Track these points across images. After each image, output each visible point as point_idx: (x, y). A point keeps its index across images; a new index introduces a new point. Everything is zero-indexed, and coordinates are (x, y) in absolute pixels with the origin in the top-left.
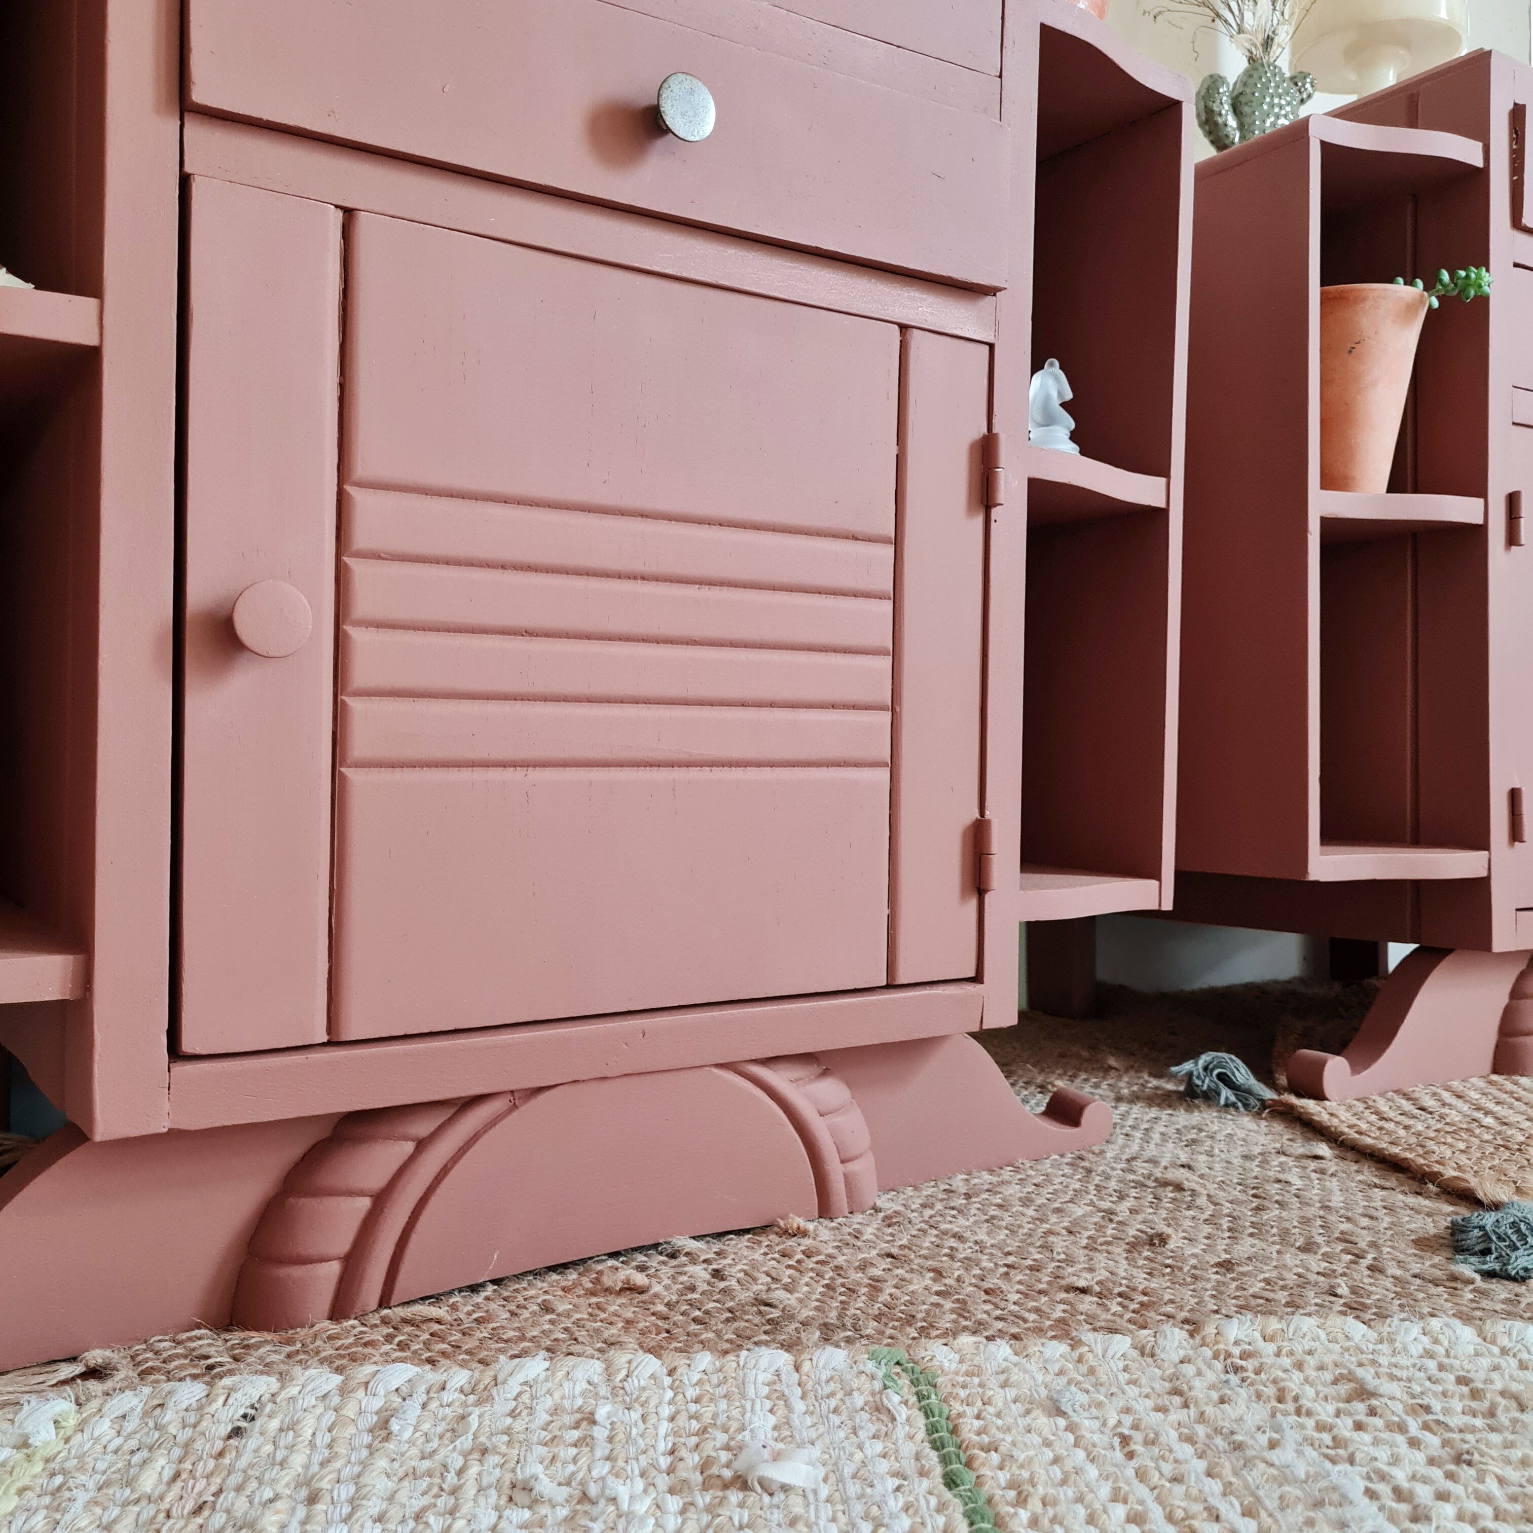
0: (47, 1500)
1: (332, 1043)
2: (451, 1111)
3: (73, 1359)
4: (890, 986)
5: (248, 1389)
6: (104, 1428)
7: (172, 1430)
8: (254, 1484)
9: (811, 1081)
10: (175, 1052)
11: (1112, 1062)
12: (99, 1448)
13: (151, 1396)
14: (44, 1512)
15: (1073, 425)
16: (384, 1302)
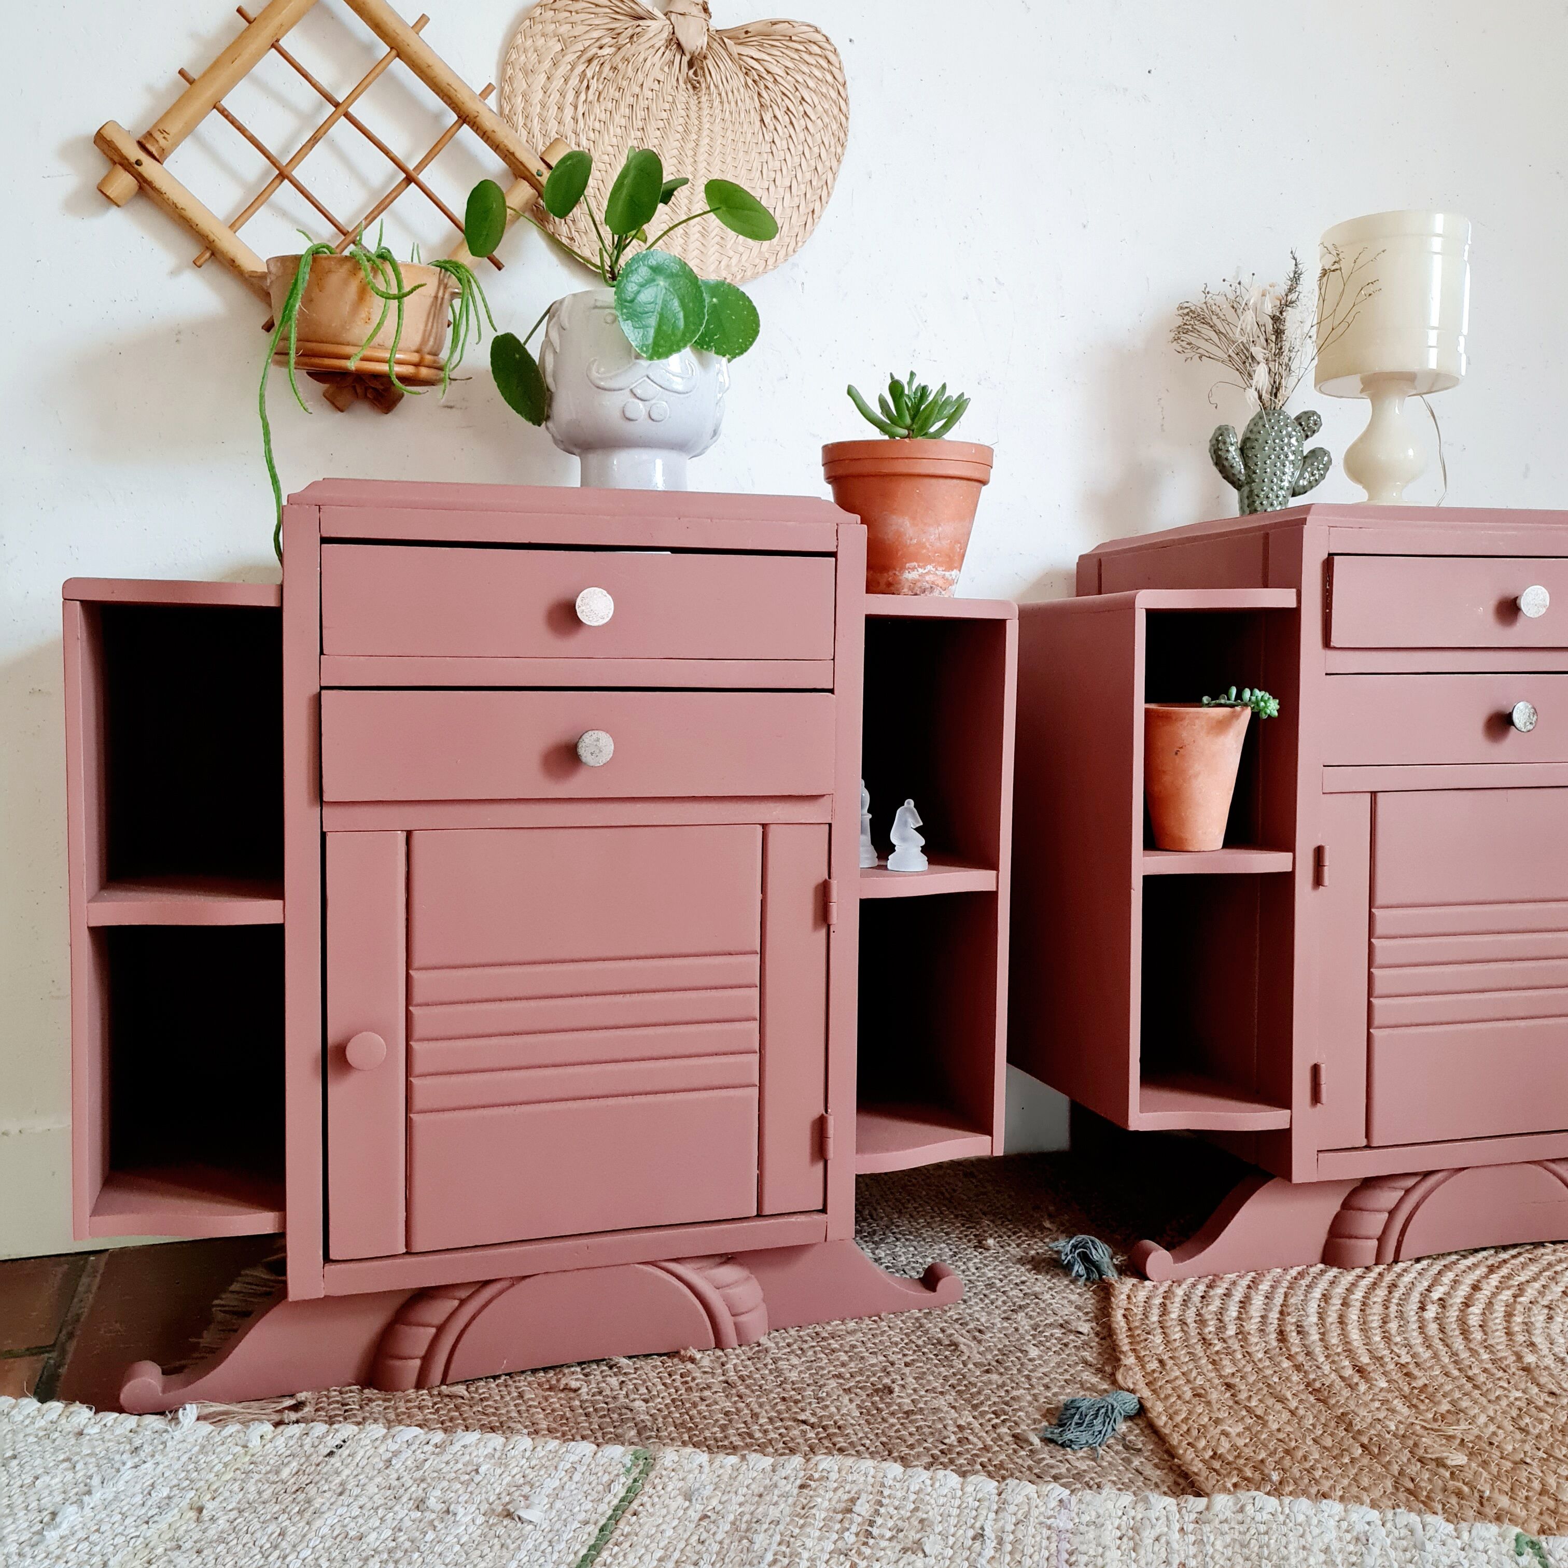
0: (244, 1476)
1: (408, 1253)
2: (478, 1286)
3: (292, 1396)
4: (759, 1215)
5: (343, 1432)
6: (280, 1442)
7: (306, 1448)
8: (323, 1482)
9: (711, 1268)
10: (327, 1259)
11: (1047, 1224)
12: (274, 1452)
13: (304, 1429)
14: (239, 1482)
15: (922, 842)
16: (443, 1382)
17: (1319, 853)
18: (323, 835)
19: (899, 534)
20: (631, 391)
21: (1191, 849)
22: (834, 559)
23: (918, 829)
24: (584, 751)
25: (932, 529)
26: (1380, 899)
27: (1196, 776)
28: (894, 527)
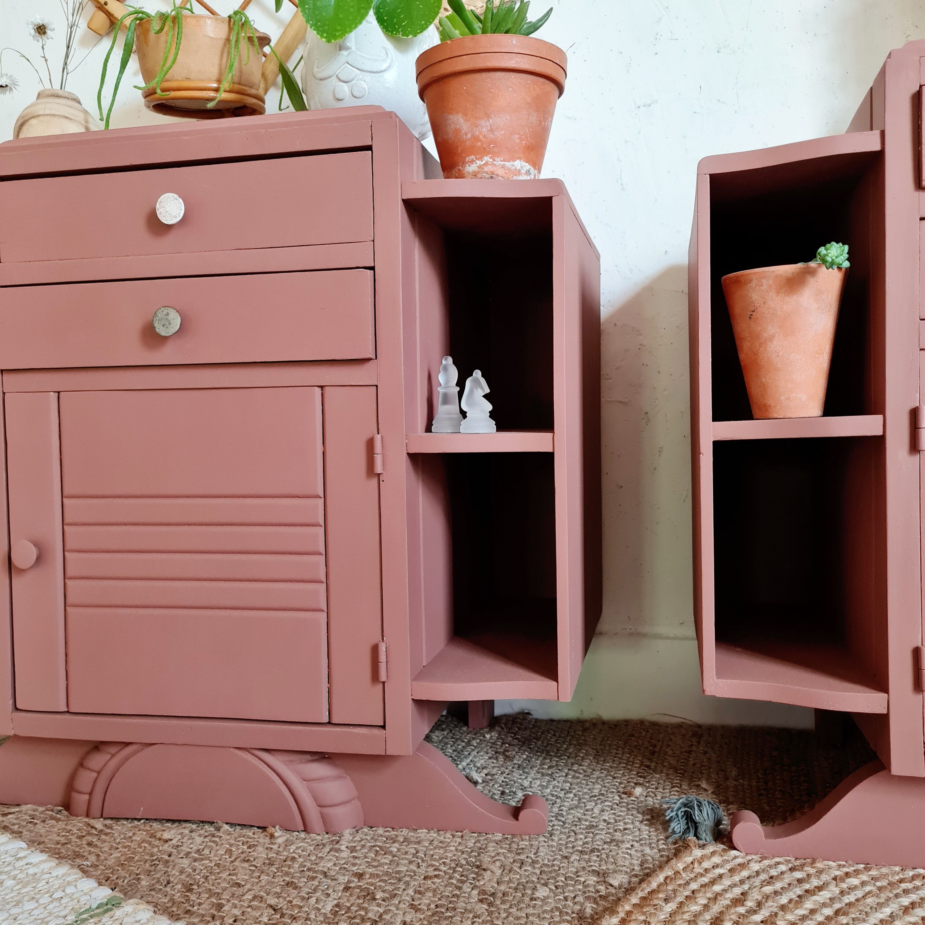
1: (69, 712)
2: (122, 745)
4: (333, 723)
10: (16, 707)
11: (704, 785)
15: (490, 407)
16: (102, 815)
17: (914, 414)
18: (4, 395)
19: (457, 131)
20: (337, 76)
21: (776, 416)
22: (370, 152)
23: (486, 396)
24: (158, 324)
25: (482, 122)
27: (771, 338)
28: (453, 126)
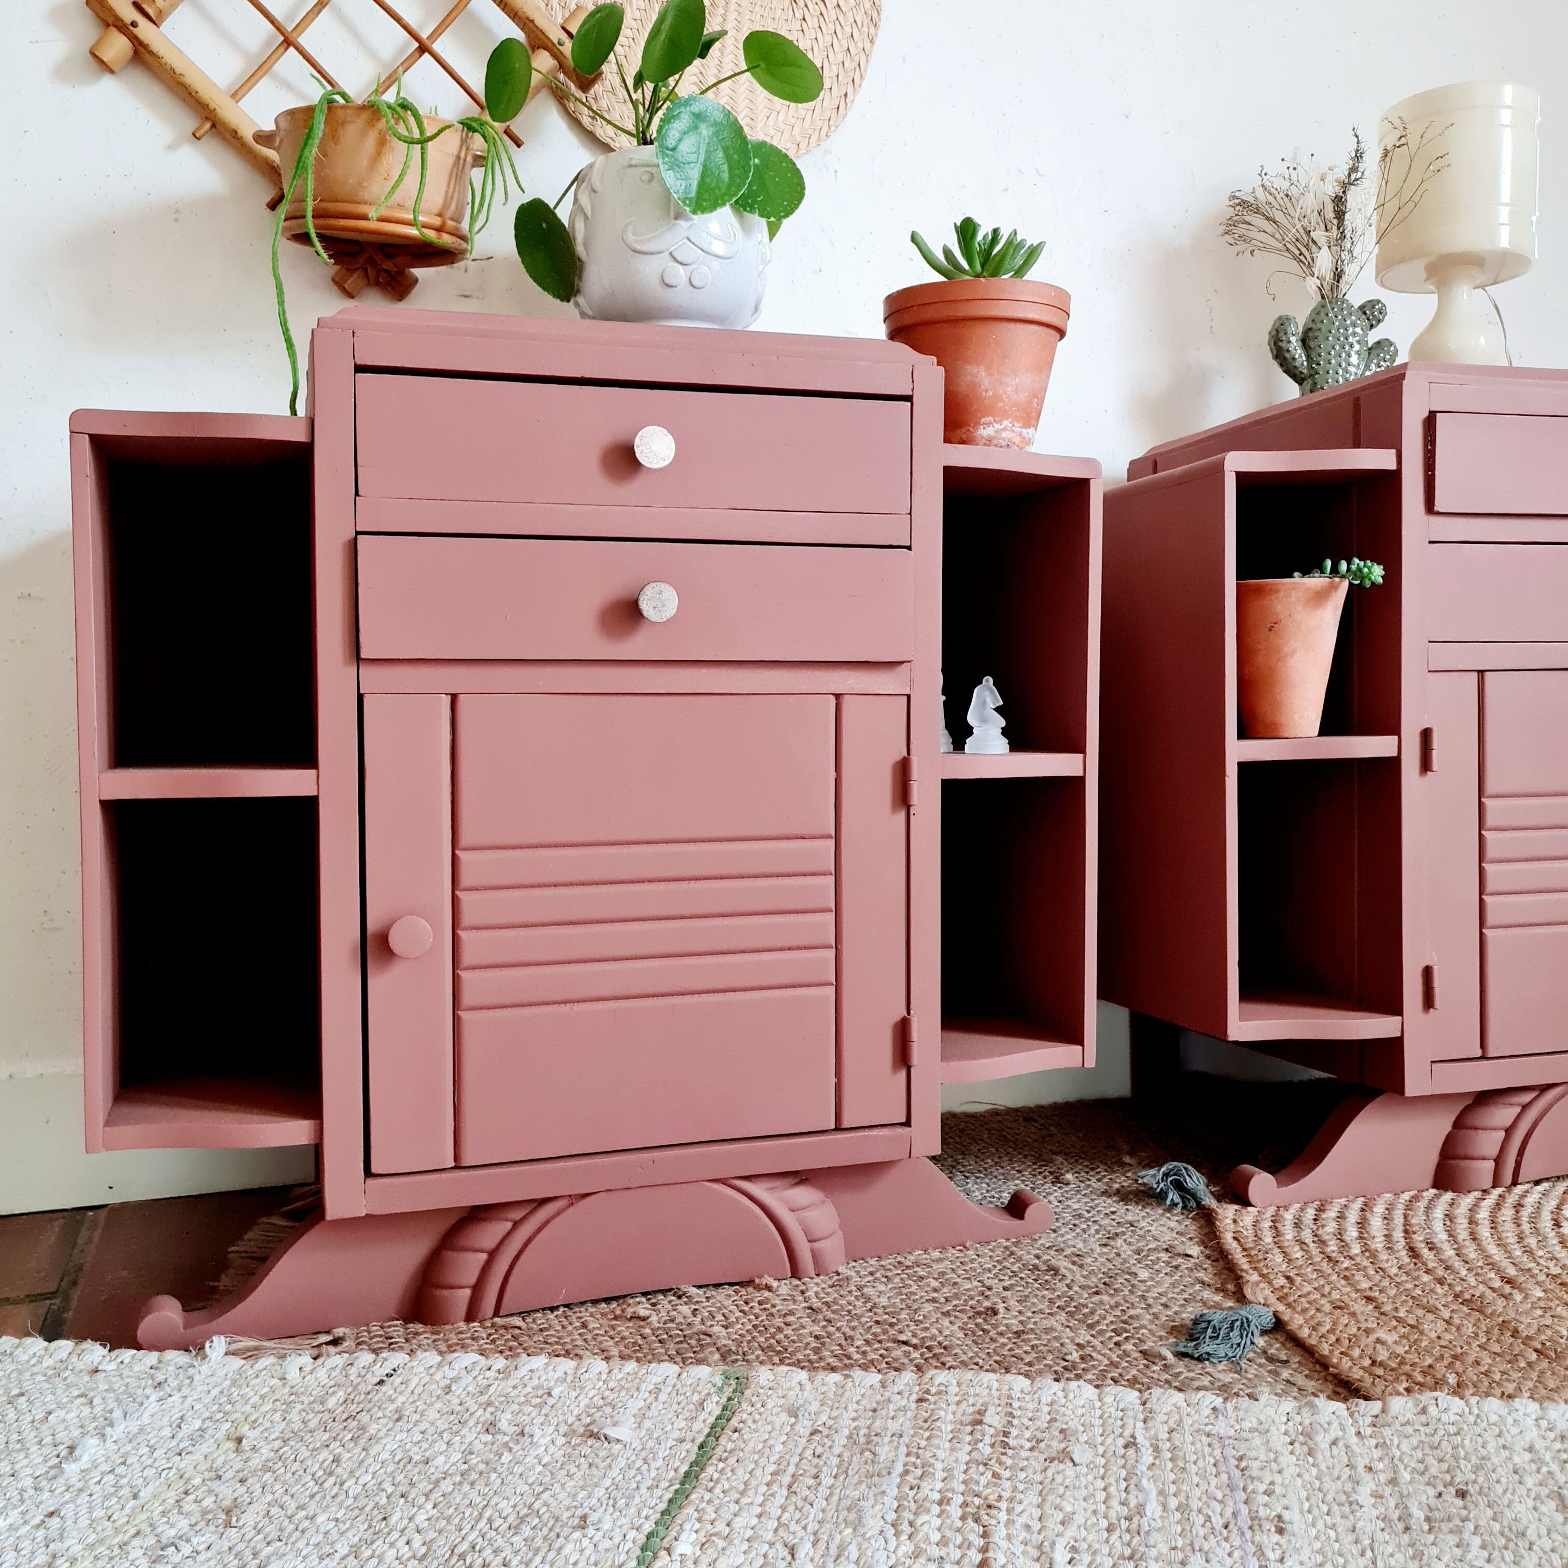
0: (284, 1407)
1: (457, 1167)
2: (535, 1205)
3: (328, 1332)
4: (838, 1129)
5: (393, 1360)
6: (322, 1373)
7: (352, 1378)
8: (376, 1409)
9: (786, 1188)
10: (368, 1172)
12: (317, 1383)
13: (348, 1359)
14: (280, 1412)
15: (1003, 723)
16: (496, 1314)
17: (1426, 736)
18: (360, 698)
19: (975, 386)
20: (671, 253)
21: (1287, 736)
22: (909, 404)
24: (646, 606)
25: (1009, 380)
26: (1490, 788)
27: (1292, 654)
28: (968, 378)
